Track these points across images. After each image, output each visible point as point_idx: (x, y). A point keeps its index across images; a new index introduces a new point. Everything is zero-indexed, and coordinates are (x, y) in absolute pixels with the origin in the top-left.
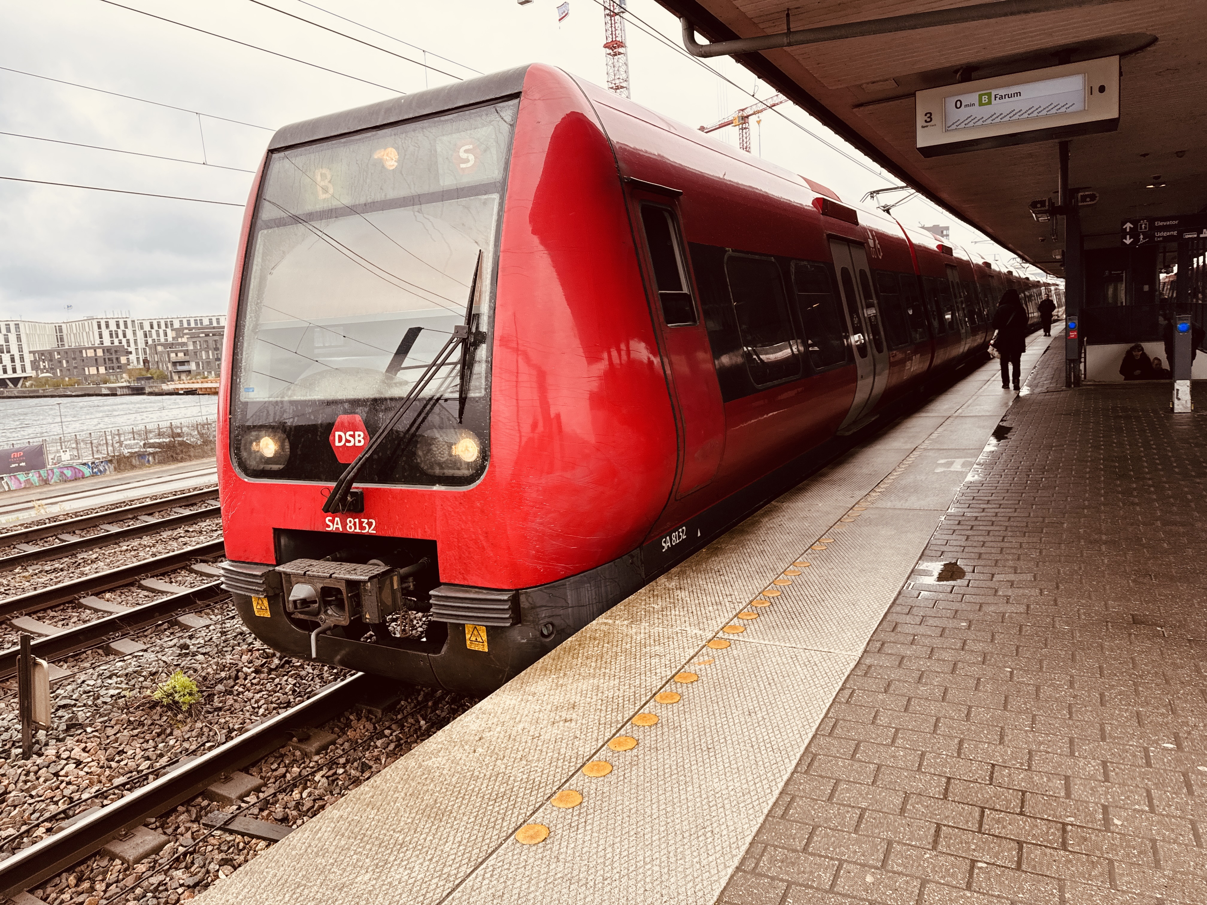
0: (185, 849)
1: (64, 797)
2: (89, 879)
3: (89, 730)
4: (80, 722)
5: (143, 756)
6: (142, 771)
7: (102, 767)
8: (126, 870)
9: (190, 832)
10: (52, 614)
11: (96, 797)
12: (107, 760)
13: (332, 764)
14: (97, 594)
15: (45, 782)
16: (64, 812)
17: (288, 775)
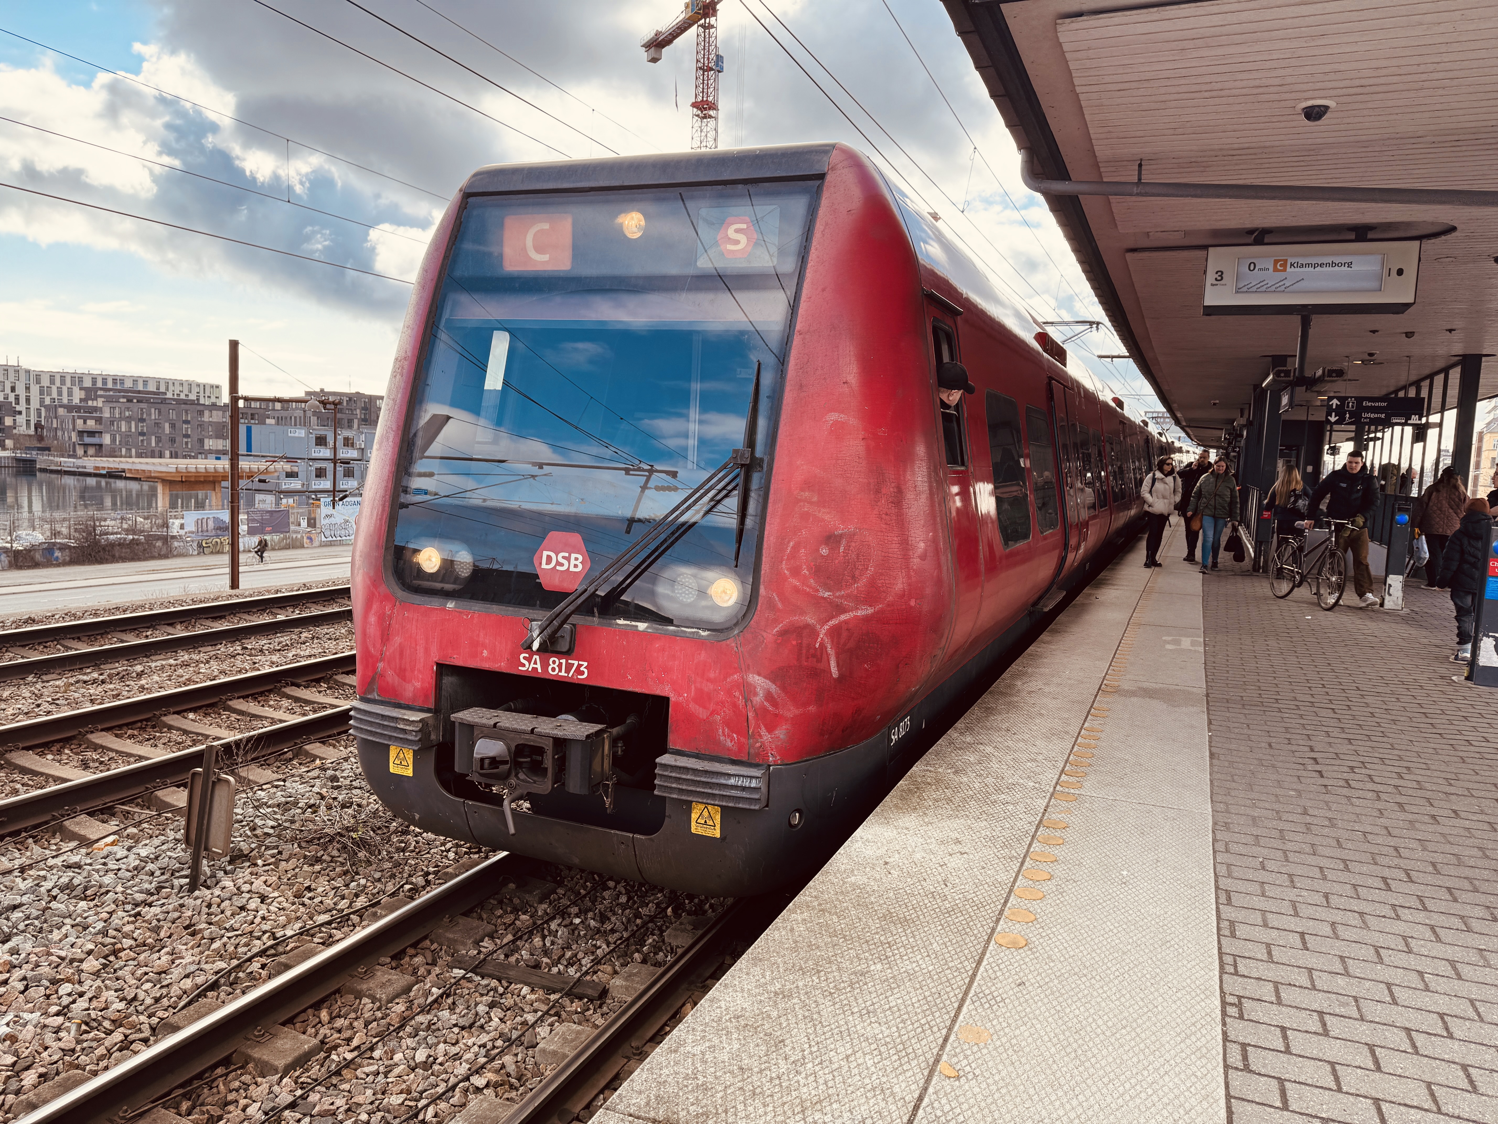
0: (441, 991)
1: (264, 932)
2: (339, 1016)
3: (260, 862)
4: (246, 852)
5: (335, 895)
6: (343, 910)
7: (293, 904)
8: (379, 1009)
9: (433, 974)
10: (130, 732)
11: (301, 934)
12: (295, 897)
13: (563, 913)
14: (178, 713)
15: (232, 915)
16: (271, 947)
17: (517, 922)
